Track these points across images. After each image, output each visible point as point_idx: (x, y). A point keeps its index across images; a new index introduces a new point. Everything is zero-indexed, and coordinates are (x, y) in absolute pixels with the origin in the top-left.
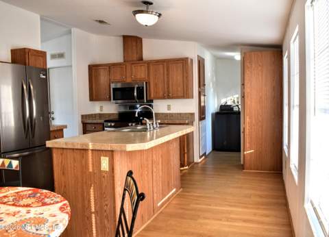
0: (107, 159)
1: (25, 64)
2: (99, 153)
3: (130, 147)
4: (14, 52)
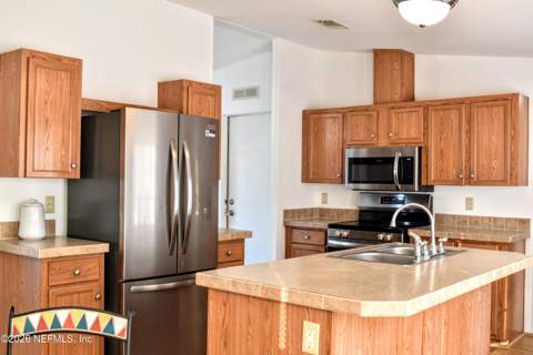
0: (317, 327)
2: (300, 311)
3: (370, 309)
4: (163, 87)
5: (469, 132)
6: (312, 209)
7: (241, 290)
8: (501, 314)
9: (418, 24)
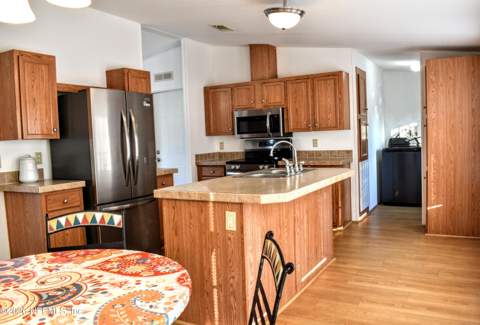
0: (234, 214)
1: (124, 89)
2: (223, 206)
3: (266, 199)
4: (110, 74)
5: (313, 97)
6: (214, 154)
7: (185, 197)
8: (337, 210)
9: (281, 27)
